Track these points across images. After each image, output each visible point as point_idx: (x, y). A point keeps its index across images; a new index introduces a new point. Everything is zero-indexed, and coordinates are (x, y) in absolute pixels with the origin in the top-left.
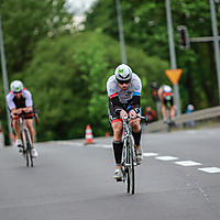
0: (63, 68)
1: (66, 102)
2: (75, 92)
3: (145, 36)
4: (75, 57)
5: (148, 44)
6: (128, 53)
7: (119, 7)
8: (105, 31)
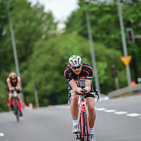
0: (53, 58)
1: (56, 80)
3: (105, 36)
4: (60, 50)
5: (106, 41)
7: (88, 18)
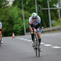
0: (7, 17)
1: (7, 26)
2: (10, 23)
3: (29, 8)
4: (10, 13)
6: (24, 12)
8: (18, 6)
